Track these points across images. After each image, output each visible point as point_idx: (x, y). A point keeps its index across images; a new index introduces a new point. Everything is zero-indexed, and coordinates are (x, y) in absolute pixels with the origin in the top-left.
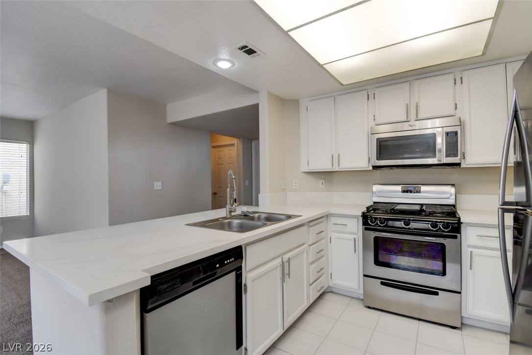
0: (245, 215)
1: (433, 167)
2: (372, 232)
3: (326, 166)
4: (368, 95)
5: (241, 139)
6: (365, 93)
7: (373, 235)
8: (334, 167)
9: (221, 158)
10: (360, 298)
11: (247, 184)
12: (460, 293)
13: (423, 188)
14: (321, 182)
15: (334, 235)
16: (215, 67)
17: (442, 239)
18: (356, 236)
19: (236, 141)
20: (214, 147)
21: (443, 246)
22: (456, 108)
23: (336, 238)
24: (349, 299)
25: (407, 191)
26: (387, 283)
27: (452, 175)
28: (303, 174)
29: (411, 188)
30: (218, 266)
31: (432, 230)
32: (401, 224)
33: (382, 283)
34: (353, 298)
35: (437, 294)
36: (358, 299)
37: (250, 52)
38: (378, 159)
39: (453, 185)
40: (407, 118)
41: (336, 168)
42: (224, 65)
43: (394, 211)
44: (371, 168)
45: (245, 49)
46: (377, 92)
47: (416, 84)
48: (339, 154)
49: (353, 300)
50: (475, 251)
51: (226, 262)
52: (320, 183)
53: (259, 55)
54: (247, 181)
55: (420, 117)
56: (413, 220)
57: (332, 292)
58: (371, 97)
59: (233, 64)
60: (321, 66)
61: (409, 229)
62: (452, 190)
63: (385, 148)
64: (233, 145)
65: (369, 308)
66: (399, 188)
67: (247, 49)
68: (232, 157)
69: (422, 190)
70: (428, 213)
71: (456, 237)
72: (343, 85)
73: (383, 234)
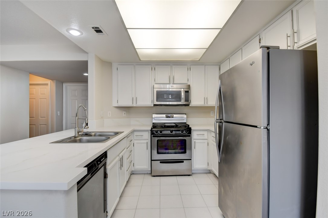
0: (86, 134)
1: (179, 106)
2: (156, 138)
3: (129, 104)
4: (152, 68)
5: (55, 81)
6: (150, 67)
7: (157, 139)
8: (134, 104)
9: (34, 94)
10: (149, 173)
11: (59, 115)
12: (191, 160)
13: (175, 116)
14: (124, 112)
15: (135, 142)
16: (66, 33)
17: (185, 137)
18: (147, 141)
19: (50, 82)
20: (30, 84)
21: (185, 140)
22: (188, 81)
23: (137, 143)
24: (143, 175)
25: (168, 117)
26: (163, 162)
27: (185, 109)
28: (114, 108)
29: (169, 115)
30: (99, 163)
31: (181, 134)
32: (169, 132)
33: (161, 162)
34: (145, 174)
35: (183, 162)
36: (148, 174)
37: (98, 31)
38: (157, 101)
39: (186, 114)
40: (170, 82)
41: (134, 105)
42: (75, 33)
43: (164, 126)
44: (153, 106)
45: (96, 29)
46: (156, 67)
47: (173, 66)
48: (136, 97)
49: (146, 175)
50: (196, 141)
51: (102, 160)
52: (123, 114)
53: (104, 34)
54: (59, 112)
55: (175, 83)
56: (174, 130)
57: (133, 174)
58: (153, 69)
59: (82, 34)
60: (135, 49)
61: (172, 134)
62: (185, 116)
63: (160, 95)
64: (47, 84)
65: (154, 176)
66: (164, 116)
67: (98, 29)
68: (44, 94)
69: (174, 116)
70: (179, 126)
71: (189, 136)
72: (140, 60)
73: (161, 138)
